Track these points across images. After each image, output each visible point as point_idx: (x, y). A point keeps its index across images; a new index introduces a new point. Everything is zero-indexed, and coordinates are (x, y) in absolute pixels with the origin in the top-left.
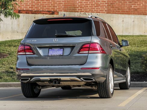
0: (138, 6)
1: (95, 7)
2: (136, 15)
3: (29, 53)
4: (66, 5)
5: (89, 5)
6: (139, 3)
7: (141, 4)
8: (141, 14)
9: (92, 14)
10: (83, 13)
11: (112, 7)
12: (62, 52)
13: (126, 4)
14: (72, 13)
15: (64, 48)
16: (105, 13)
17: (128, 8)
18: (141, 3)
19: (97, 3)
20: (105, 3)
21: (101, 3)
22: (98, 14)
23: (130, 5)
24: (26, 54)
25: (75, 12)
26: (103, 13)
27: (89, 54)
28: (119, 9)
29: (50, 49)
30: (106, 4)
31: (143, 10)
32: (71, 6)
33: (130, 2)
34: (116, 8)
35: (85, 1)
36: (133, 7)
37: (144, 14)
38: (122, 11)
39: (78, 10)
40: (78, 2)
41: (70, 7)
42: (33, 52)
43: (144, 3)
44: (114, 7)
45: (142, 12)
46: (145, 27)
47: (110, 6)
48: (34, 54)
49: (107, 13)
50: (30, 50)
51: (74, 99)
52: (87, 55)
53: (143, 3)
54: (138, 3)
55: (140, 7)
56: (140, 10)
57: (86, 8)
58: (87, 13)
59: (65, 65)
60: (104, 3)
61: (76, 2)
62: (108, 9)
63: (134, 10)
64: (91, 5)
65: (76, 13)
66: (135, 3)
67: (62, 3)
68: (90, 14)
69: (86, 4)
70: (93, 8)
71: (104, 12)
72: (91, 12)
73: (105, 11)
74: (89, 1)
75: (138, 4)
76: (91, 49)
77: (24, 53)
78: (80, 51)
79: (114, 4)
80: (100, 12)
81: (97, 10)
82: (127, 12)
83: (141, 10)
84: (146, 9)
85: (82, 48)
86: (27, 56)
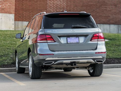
0: (5, 6)
2: (3, 14)
3: (50, 41)
7: (7, 5)
8: (7, 13)
15: (79, 37)
24: (47, 42)
27: (98, 42)
29: (68, 38)
31: (8, 9)
36: (0, 7)
37: (9, 13)
42: (54, 40)
43: (9, 4)
45: (8, 11)
46: (10, 24)
48: (55, 42)
50: (51, 38)
53: (8, 4)
54: (4, 3)
55: (6, 7)
56: (6, 10)
63: (1, 9)
66: (2, 3)
75: (5, 4)
76: (100, 38)
84: (10, 9)
85: (93, 37)
86: (49, 43)
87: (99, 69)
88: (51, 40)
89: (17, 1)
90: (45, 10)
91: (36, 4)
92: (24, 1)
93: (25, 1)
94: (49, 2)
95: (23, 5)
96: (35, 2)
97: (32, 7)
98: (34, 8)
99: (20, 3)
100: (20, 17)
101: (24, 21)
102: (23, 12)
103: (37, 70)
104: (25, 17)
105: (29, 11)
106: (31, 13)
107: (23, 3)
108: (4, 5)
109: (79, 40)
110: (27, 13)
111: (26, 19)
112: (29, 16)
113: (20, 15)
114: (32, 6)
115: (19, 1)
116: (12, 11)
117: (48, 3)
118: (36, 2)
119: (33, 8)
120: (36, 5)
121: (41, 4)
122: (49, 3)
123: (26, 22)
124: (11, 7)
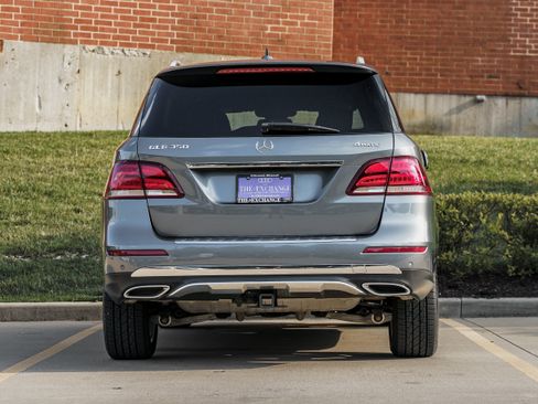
0: (287, 27)
1: (135, 26)
3: (160, 193)
4: (31, 18)
5: (116, 17)
6: (291, 17)
7: (299, 22)
9: (127, 52)
10: (92, 47)
11: (195, 30)
12: (288, 189)
13: (247, 20)
14: (52, 45)
15: (295, 176)
16: (171, 49)
17: (252, 34)
18: (297, 17)
19: (144, 13)
20: (173, 15)
21: (159, 14)
22: (148, 52)
23: (259, 22)
24: (146, 197)
25: (64, 42)
26: (166, 48)
27: (388, 197)
28: (220, 37)
29: (240, 180)
30: (177, 19)
31: (304, 41)
32: (50, 19)
33: (260, 14)
34: (210, 31)
35: (102, 3)
36: (269, 31)
38: (233, 45)
39: (75, 35)
40: (76, 7)
41: (46, 26)
42: (176, 190)
43: (309, 18)
44: (204, 30)
45: (301, 50)
47: (191, 23)
48: (181, 196)
49: (177, 51)
50: (165, 178)
51: (302, 362)
52: (379, 199)
53: (303, 18)
54: (286, 16)
55: (295, 30)
56: (293, 44)
57: (102, 30)
58: (105, 48)
59: (303, 237)
60: (167, 15)
61: (67, 6)
62: (183, 36)
63: (273, 42)
64: (122, 18)
65: (68, 46)
66: (278, 16)
67: (17, 10)
68: (119, 52)
69: (102, 16)
70: (127, 31)
71: (169, 44)
72: (121, 45)
73: (172, 42)
74: (115, 4)
75: (288, 19)
76: (395, 179)
77: (140, 193)
78: (355, 187)
79: (204, 17)
80: (152, 47)
81: (142, 39)
82: (248, 46)
83: (297, 44)
84: (313, 38)
85: (363, 175)
86: (152, 202)
87: (416, 323)
88: (164, 189)
89: (374, 3)
90: (498, 40)
91: (461, 16)
92: (407, 3)
93: (410, 4)
94: (519, 7)
95: (400, 20)
96: (454, 8)
97: (441, 31)
98: (449, 34)
99: (387, 12)
100: (387, 73)
101: (406, 91)
102: (402, 53)
103: (124, 319)
104: (410, 75)
105: (427, 49)
106: (437, 55)
107: (403, 11)
108: (285, 23)
109: (292, 188)
110: (418, 57)
111: (413, 82)
112: (428, 70)
113: (387, 66)
114: (442, 23)
115: (383, 6)
116: (323, 49)
117: (516, 10)
118: (460, 8)
119: (445, 34)
120: (461, 22)
121: (482, 14)
122: (519, 13)
123: (412, 95)
124: (318, 32)
